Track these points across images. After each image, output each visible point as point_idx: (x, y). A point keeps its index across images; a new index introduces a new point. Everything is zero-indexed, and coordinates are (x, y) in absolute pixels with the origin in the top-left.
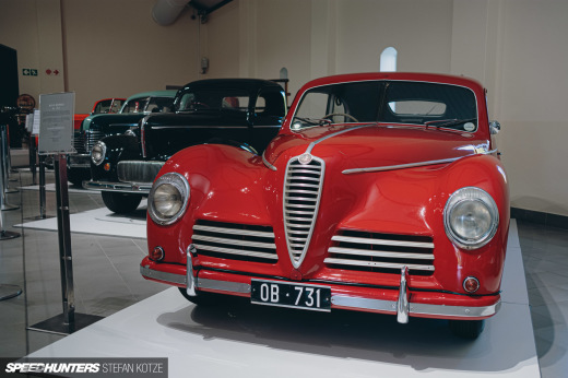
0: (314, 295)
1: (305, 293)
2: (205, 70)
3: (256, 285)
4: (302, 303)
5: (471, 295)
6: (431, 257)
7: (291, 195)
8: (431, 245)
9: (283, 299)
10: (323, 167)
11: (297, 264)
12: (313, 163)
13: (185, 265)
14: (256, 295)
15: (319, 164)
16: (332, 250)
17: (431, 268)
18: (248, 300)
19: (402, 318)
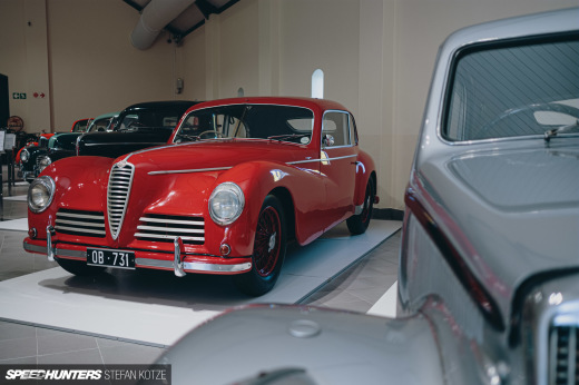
0: (125, 258)
1: (119, 257)
2: (180, 91)
3: (90, 252)
4: (117, 264)
5: (227, 257)
6: (202, 231)
7: (113, 189)
8: (202, 223)
9: (106, 262)
10: (133, 170)
11: (115, 236)
12: (127, 167)
13: (46, 240)
14: (90, 260)
15: (130, 168)
16: (139, 227)
17: (202, 239)
18: (86, 262)
19: (178, 273)
